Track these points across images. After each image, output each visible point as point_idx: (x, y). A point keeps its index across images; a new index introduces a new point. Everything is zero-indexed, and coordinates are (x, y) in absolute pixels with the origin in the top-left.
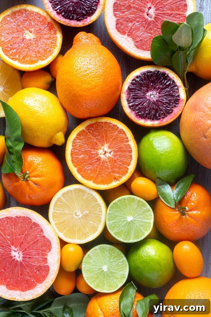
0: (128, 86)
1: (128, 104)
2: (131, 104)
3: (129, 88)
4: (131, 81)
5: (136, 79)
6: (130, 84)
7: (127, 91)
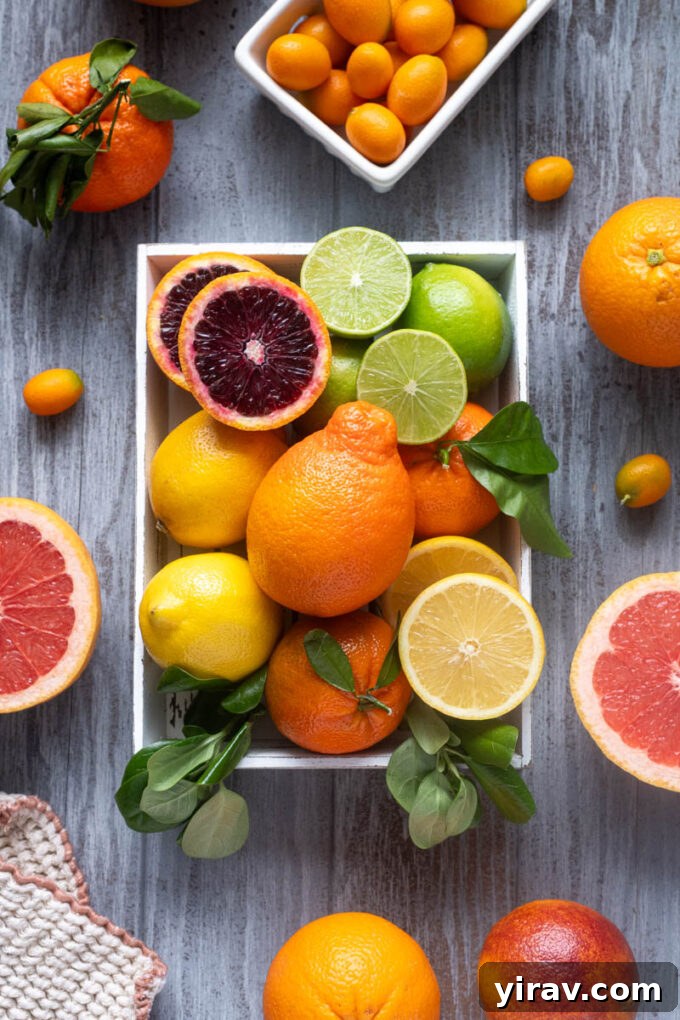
0: (175, 285)
1: (162, 327)
2: (166, 330)
3: (174, 289)
4: (183, 277)
5: (198, 276)
6: (179, 283)
7: (167, 298)
